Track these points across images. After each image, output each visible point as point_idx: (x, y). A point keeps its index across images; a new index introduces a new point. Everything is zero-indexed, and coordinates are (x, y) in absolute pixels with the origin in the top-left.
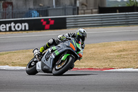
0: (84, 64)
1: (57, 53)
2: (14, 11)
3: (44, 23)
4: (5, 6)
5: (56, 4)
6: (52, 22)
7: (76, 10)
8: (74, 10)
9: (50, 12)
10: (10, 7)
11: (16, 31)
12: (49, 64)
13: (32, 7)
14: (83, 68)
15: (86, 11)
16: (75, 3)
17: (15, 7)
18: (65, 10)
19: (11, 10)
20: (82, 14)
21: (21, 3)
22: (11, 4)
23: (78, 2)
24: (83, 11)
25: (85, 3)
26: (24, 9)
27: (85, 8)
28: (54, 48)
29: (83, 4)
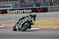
0: (55, 27)
1: (23, 22)
2: (26, 4)
3: (38, 9)
4: (21, 2)
5: (43, 2)
6: (42, 9)
7: (52, 4)
8: (51, 4)
9: (41, 5)
10: (24, 3)
11: (26, 13)
12: (20, 26)
13: (33, 3)
14: (55, 28)
15: (56, 5)
16: (52, 1)
17: (26, 3)
18: (47, 4)
19: (24, 4)
20: (54, 6)
21: (28, 1)
22: (24, 1)
23: (53, 1)
24: (55, 5)
25: (56, 1)
26: (30, 4)
27: (56, 3)
28: (23, 20)
29: (55, 2)
